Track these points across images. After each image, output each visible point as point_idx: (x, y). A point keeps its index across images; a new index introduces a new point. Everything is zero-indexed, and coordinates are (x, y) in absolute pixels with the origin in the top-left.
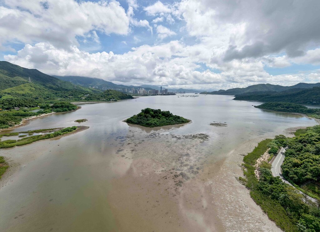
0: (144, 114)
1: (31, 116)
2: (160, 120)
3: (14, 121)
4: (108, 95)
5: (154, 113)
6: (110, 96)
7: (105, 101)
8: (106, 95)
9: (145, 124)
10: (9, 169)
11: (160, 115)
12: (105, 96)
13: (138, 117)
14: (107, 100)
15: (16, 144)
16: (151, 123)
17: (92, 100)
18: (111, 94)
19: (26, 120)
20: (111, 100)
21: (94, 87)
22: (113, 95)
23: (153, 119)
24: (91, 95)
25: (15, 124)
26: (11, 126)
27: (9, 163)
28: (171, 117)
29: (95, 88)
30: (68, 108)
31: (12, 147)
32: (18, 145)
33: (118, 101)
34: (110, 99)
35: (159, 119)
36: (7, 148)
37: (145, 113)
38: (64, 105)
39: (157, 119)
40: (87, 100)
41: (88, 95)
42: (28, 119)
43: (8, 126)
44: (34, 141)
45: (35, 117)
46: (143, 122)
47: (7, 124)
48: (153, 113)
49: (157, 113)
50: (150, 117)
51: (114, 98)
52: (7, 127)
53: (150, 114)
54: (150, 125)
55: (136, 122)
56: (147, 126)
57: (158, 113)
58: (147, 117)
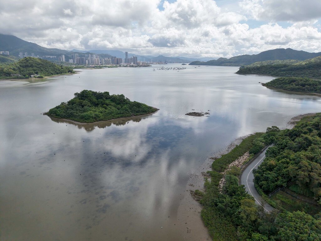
0: (79, 101)
2: (106, 110)
6: (30, 70)
8: (23, 67)
9: (78, 118)
11: (107, 101)
13: (68, 106)
14: (25, 76)
16: (90, 116)
18: (32, 66)
20: (32, 76)
22: (35, 68)
23: (93, 109)
28: (127, 104)
34: (30, 74)
48: (94, 98)
49: (102, 98)
50: (90, 105)
53: (90, 101)
55: (64, 114)
58: (83, 106)
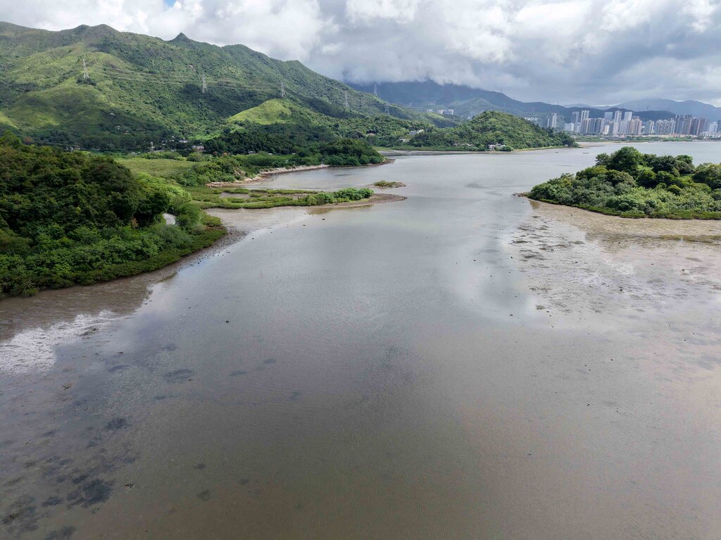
0: (605, 171)
1: (276, 166)
2: (677, 197)
3: (245, 170)
4: (484, 129)
5: (655, 170)
6: (490, 135)
7: (470, 150)
8: (478, 131)
9: (601, 204)
10: (226, 237)
11: (685, 179)
12: (474, 133)
13: (578, 181)
14: (478, 145)
15: (242, 204)
16: (631, 204)
17: (429, 145)
18: (494, 129)
19: (266, 173)
20: (491, 146)
21: (442, 112)
22: (498, 132)
23: (642, 190)
24: (430, 130)
25: (246, 175)
26: (238, 178)
27: (229, 229)
29: (444, 115)
30: (360, 156)
31: (236, 208)
32: (246, 208)
33: (517, 151)
34: (488, 143)
35: (676, 193)
36: (228, 208)
37: (608, 168)
38: (350, 146)
39: (664, 193)
40: (416, 146)
41: (420, 131)
42: (269, 172)
43: (233, 177)
44: (275, 206)
45: (284, 169)
46: (594, 197)
47: (232, 173)
48: (648, 170)
49: (668, 169)
50: (634, 182)
51: (501, 142)
52: (233, 181)
53: (635, 174)
54: (626, 208)
55: (565, 196)
56: (610, 210)
57: (676, 171)
58: (614, 183)
